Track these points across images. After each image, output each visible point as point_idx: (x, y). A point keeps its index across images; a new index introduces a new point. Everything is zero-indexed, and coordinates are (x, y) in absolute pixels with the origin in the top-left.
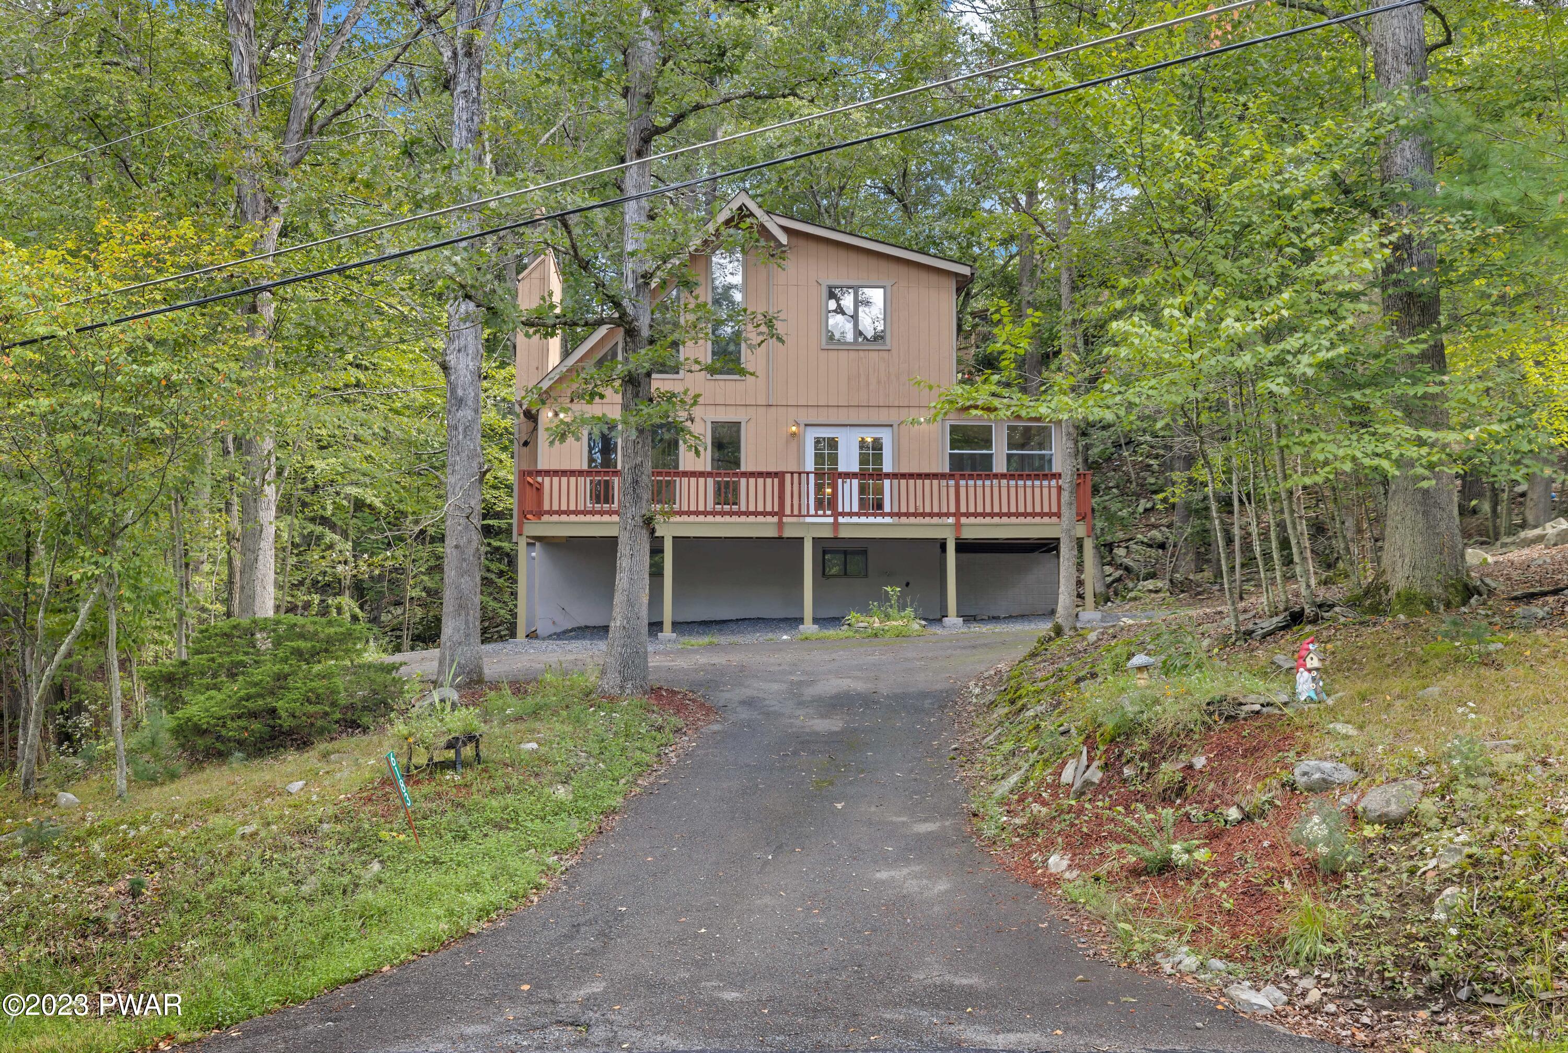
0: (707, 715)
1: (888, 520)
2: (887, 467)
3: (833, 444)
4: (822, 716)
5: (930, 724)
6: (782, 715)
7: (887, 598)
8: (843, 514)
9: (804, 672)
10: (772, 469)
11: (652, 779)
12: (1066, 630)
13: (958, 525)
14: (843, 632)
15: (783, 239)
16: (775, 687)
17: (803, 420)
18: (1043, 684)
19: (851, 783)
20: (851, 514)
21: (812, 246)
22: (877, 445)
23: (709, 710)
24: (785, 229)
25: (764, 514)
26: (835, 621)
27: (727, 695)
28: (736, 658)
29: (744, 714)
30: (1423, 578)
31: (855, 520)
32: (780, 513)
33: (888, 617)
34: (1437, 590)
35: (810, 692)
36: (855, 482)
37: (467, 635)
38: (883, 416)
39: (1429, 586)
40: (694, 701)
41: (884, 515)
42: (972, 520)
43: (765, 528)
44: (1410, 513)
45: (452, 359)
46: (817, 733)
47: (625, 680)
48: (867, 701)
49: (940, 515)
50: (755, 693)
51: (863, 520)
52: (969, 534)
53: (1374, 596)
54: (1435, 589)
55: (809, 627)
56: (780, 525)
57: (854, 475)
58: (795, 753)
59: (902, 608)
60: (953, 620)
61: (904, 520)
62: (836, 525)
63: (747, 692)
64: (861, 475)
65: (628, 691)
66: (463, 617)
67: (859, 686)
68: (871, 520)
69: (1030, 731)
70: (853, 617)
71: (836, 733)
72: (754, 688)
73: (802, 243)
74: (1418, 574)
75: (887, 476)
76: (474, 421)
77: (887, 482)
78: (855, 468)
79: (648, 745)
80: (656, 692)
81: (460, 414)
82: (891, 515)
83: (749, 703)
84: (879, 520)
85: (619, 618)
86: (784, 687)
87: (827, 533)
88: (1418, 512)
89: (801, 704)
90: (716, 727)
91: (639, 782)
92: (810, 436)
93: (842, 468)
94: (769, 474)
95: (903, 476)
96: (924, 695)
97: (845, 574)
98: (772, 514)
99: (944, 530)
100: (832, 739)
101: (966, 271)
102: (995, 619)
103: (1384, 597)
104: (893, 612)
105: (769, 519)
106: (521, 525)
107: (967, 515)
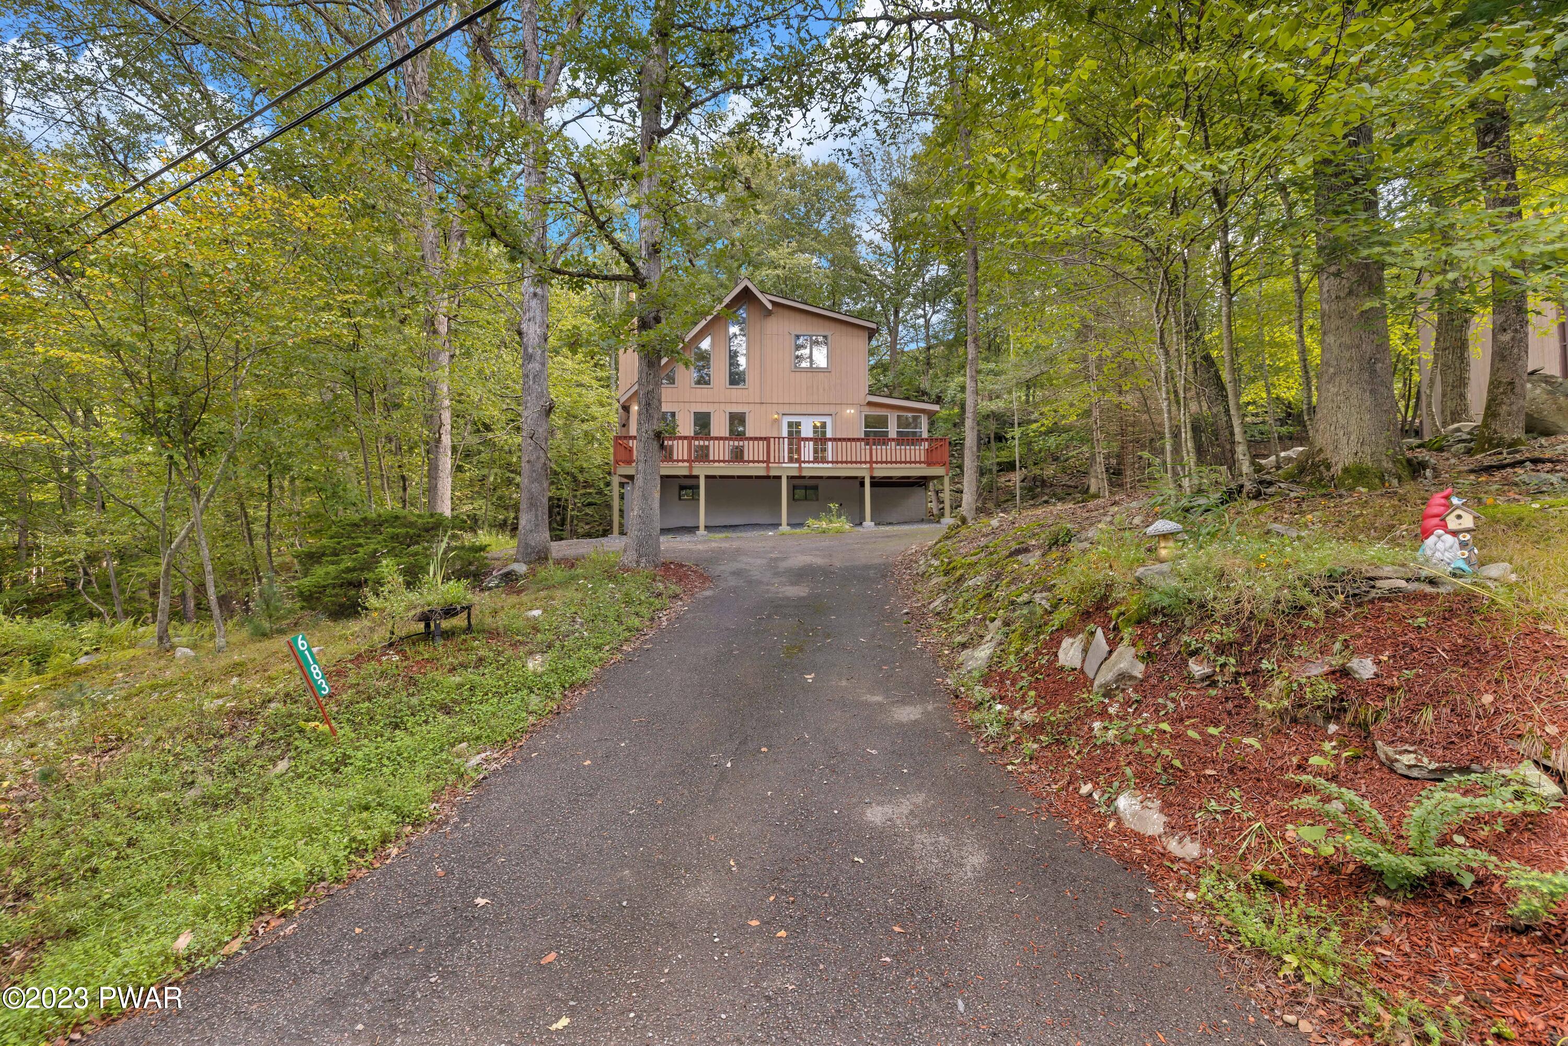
0: (704, 583)
1: (830, 465)
2: (829, 435)
3: (798, 424)
4: (793, 584)
5: (879, 590)
6: (761, 582)
7: (830, 510)
8: (805, 462)
9: (780, 552)
10: (763, 435)
11: (638, 643)
12: (969, 520)
13: (871, 469)
14: (805, 530)
15: (770, 306)
16: (759, 561)
17: (781, 411)
18: (974, 558)
19: (819, 649)
20: (809, 462)
21: (786, 313)
22: (824, 425)
23: (705, 578)
24: (771, 301)
25: (758, 462)
26: (801, 525)
27: (722, 568)
28: (735, 544)
29: (733, 582)
30: (1373, 454)
31: (811, 465)
32: (768, 461)
33: (831, 521)
34: (1387, 465)
35: (784, 565)
36: (811, 443)
37: (537, 526)
38: (826, 410)
39: (1380, 461)
40: (695, 572)
41: (828, 462)
42: (879, 465)
43: (758, 470)
44: (1355, 391)
45: (524, 327)
46: (788, 598)
47: (640, 556)
48: (826, 573)
49: (861, 462)
50: (743, 566)
51: (816, 465)
52: (877, 474)
53: (1314, 474)
54: (1385, 464)
55: (784, 528)
56: (768, 468)
57: (811, 439)
58: (769, 616)
59: (839, 516)
60: (868, 524)
61: (840, 465)
62: (800, 468)
63: (734, 566)
64: (815, 440)
65: (642, 565)
66: (533, 512)
67: (819, 561)
68: (821, 465)
69: (980, 600)
70: (810, 521)
71: (804, 598)
72: (744, 562)
73: (780, 310)
74: (1367, 450)
75: (830, 439)
76: (541, 371)
77: (830, 443)
78: (811, 435)
79: (643, 610)
80: (666, 566)
81: (530, 366)
82: (832, 462)
83: (737, 573)
84: (825, 465)
85: (636, 509)
86: (764, 561)
87: (796, 474)
88: (1365, 391)
89: (776, 574)
90: (708, 593)
91: (625, 648)
92: (785, 421)
93: (803, 435)
94: (761, 439)
95: (840, 440)
96: (867, 567)
97: (806, 499)
98: (763, 462)
99: (862, 471)
100: (800, 604)
101: (874, 326)
102: (890, 524)
103: (1325, 473)
104: (834, 519)
105: (761, 465)
106: (615, 468)
107: (877, 462)
